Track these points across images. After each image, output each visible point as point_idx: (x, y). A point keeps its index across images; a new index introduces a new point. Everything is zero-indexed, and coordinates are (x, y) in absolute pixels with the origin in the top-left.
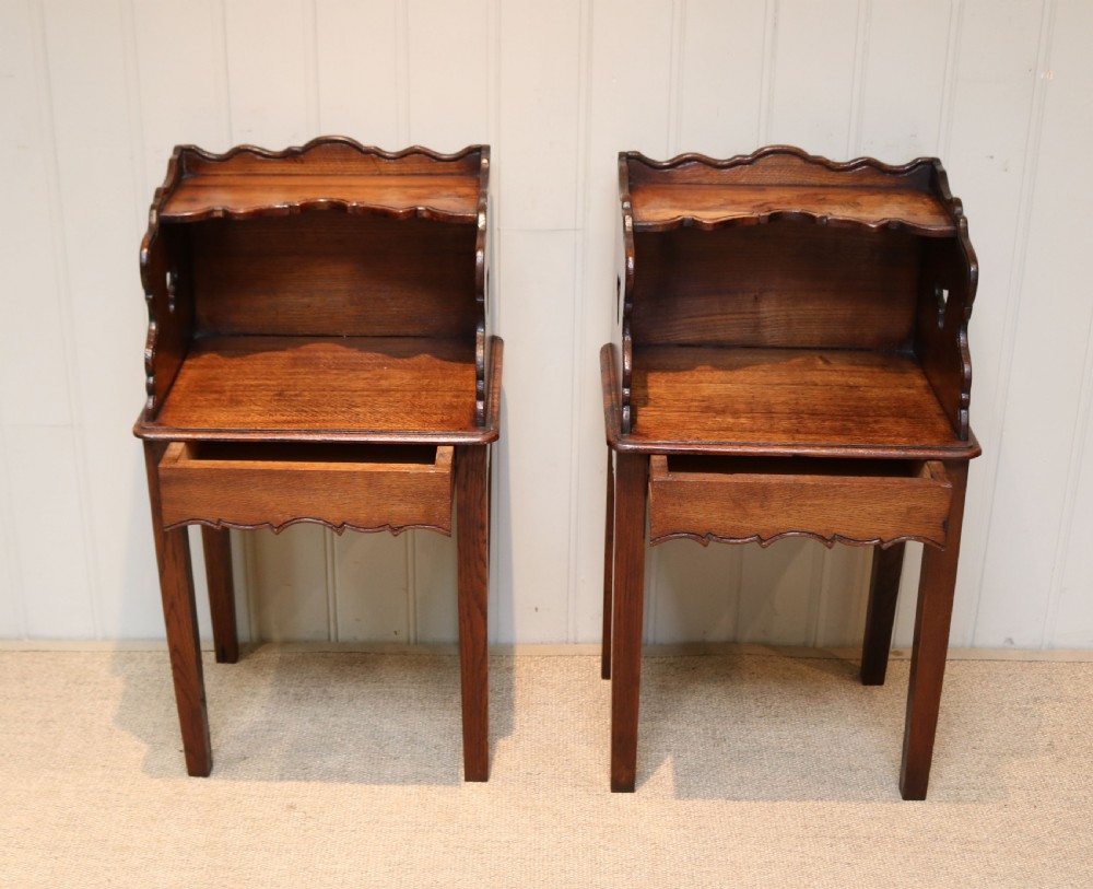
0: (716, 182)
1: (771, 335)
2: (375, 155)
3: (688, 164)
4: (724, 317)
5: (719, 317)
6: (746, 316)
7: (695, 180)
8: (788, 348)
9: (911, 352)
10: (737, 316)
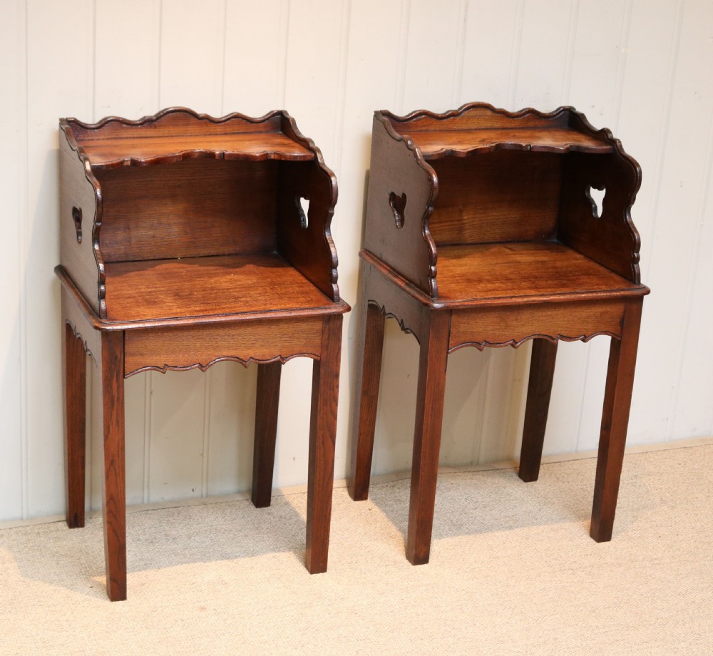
0: (438, 129)
1: (468, 235)
2: (207, 120)
3: (419, 118)
4: (441, 225)
5: (437, 225)
6: (454, 223)
7: (424, 128)
8: (480, 244)
9: (556, 240)
10: (448, 224)
